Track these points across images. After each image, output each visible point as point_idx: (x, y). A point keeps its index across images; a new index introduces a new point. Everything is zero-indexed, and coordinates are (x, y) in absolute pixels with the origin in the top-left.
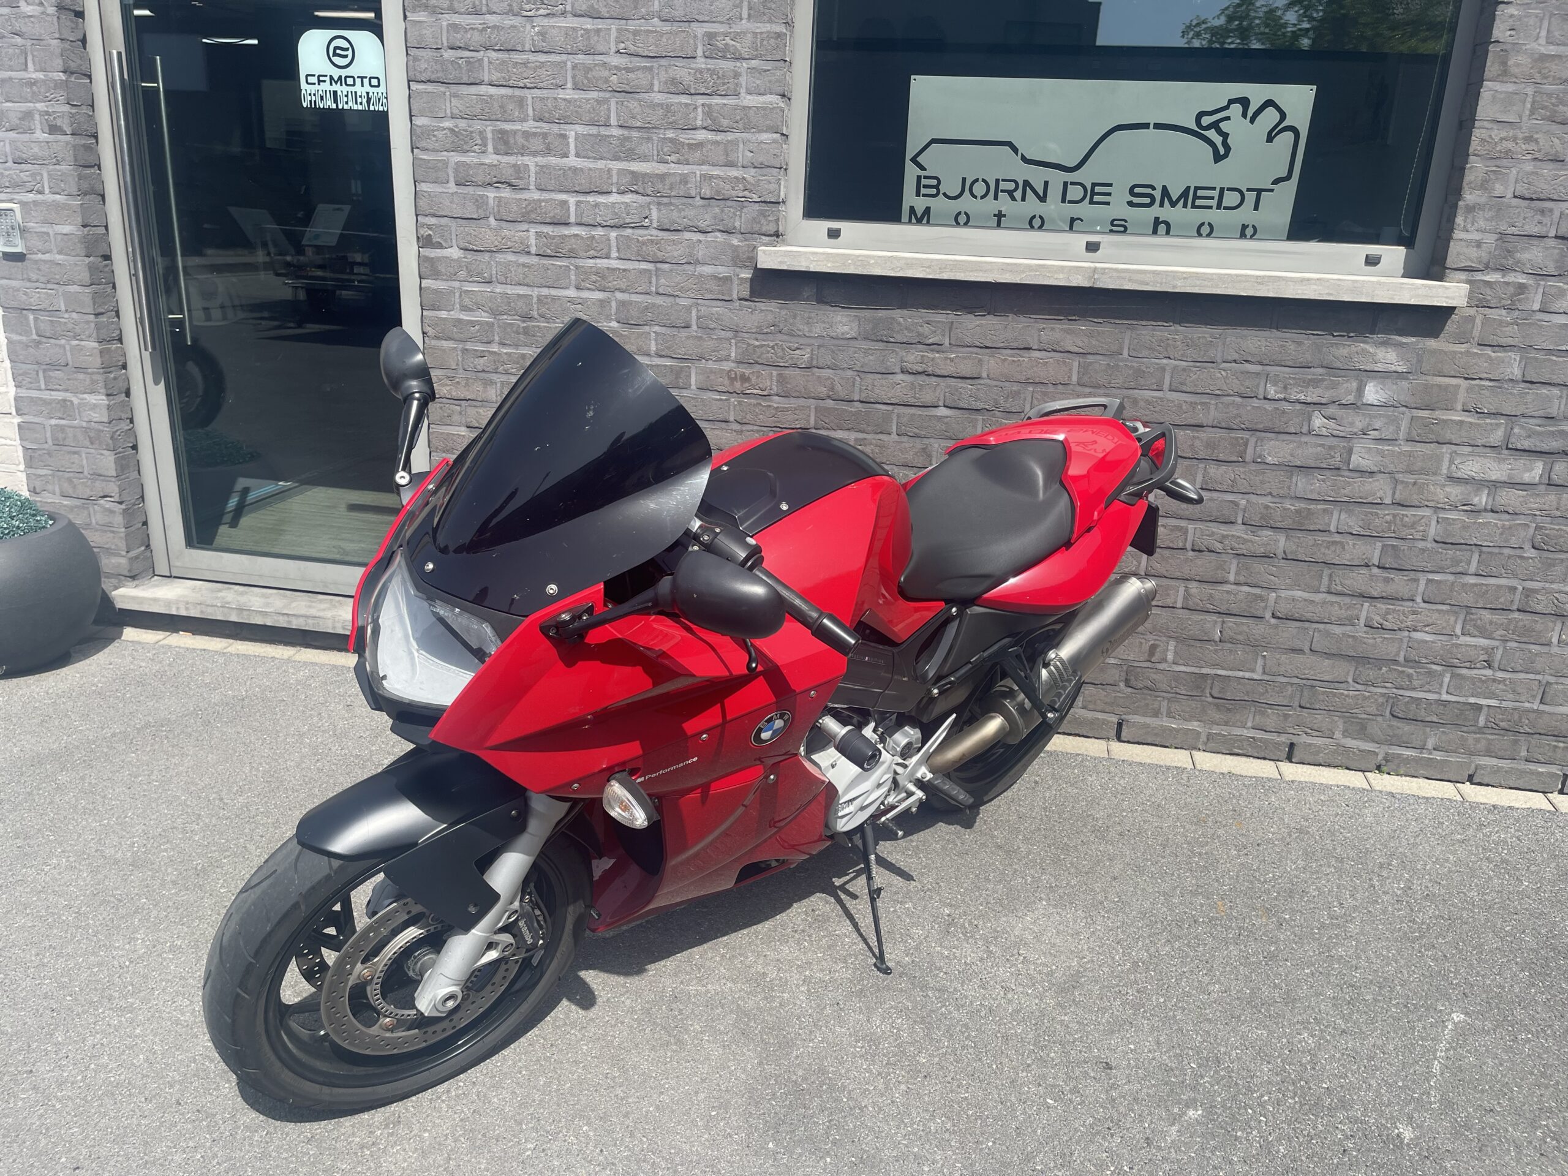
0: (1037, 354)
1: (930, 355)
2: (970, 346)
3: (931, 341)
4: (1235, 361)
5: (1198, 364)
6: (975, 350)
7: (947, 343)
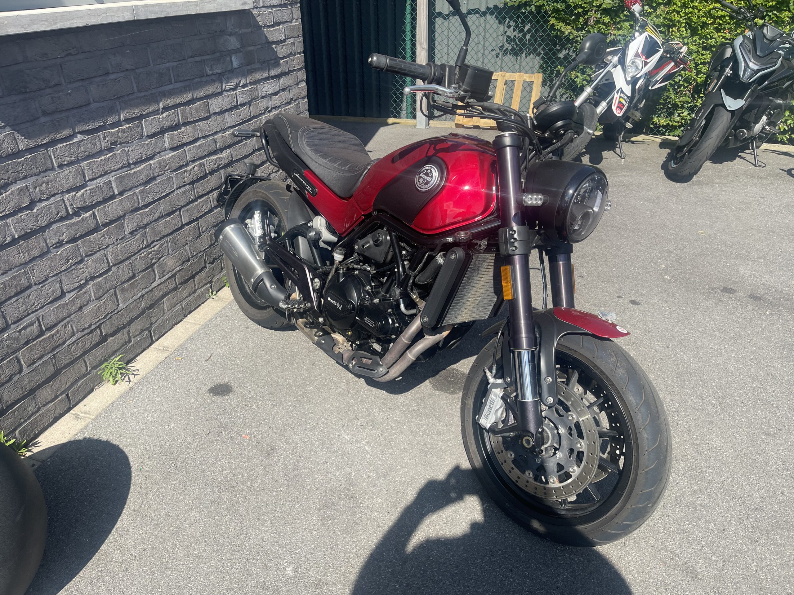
0: (112, 76)
1: (56, 96)
2: (77, 81)
3: (53, 83)
4: (192, 57)
5: (180, 62)
6: (80, 83)
7: (63, 83)
